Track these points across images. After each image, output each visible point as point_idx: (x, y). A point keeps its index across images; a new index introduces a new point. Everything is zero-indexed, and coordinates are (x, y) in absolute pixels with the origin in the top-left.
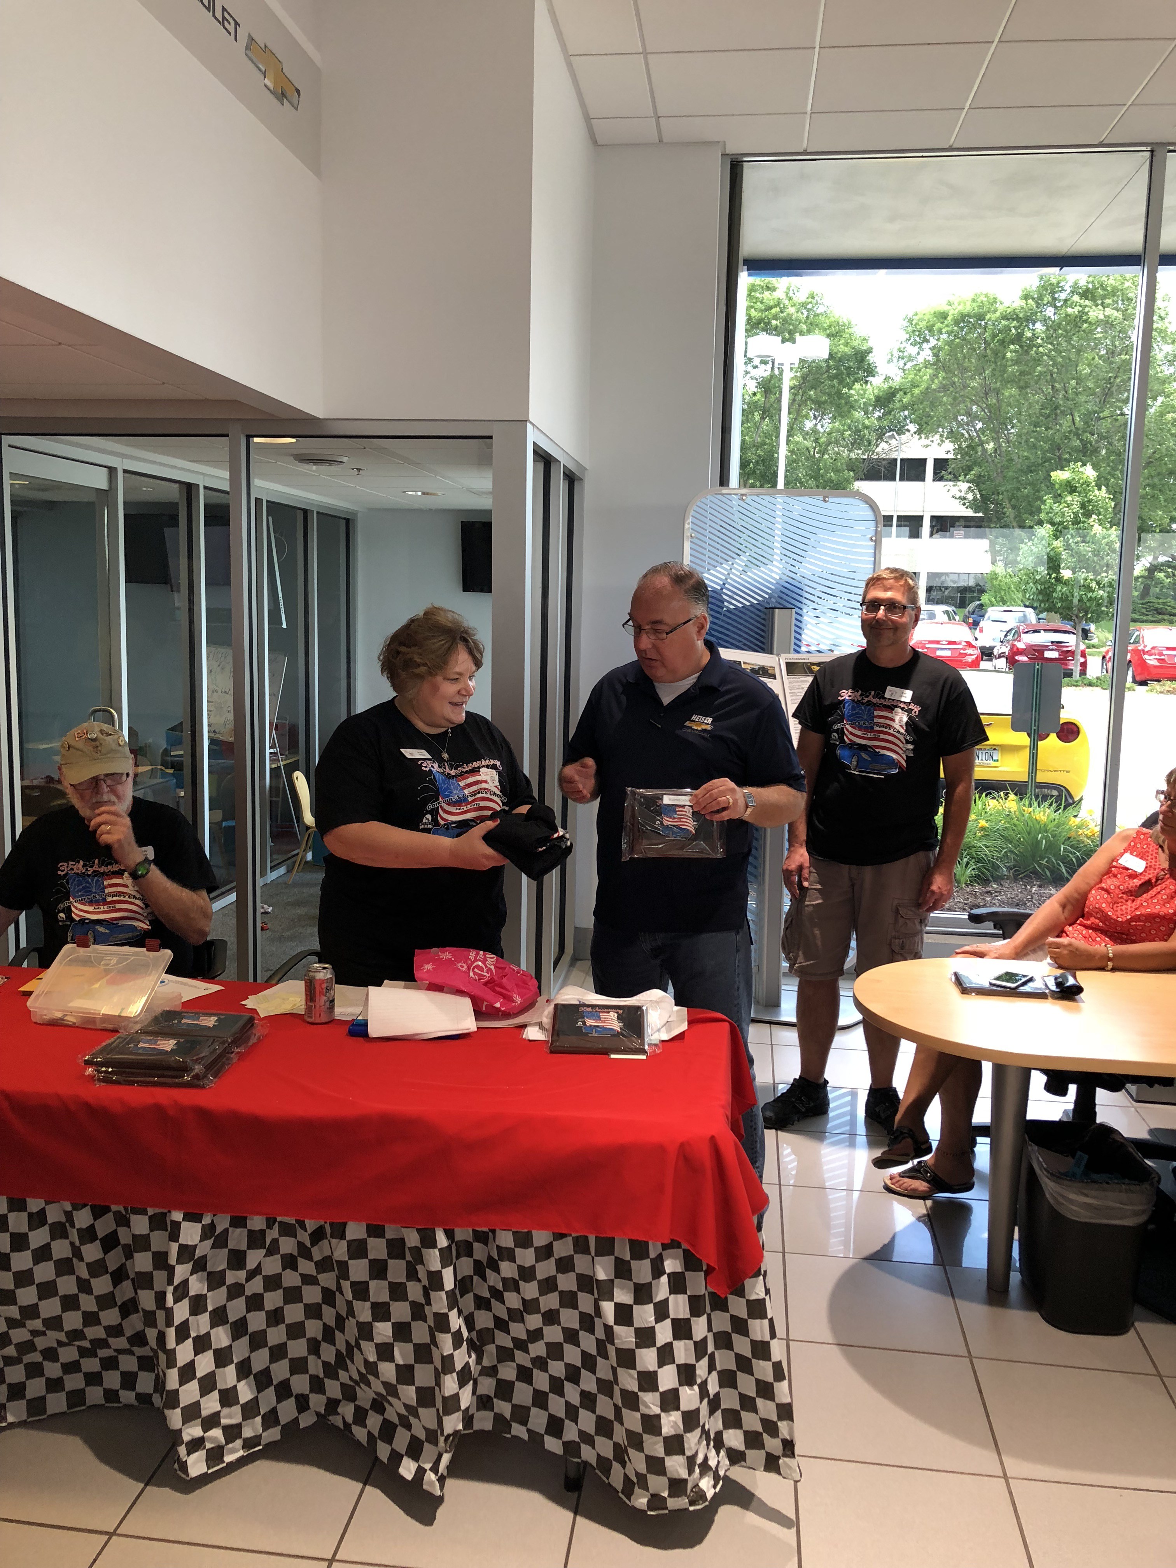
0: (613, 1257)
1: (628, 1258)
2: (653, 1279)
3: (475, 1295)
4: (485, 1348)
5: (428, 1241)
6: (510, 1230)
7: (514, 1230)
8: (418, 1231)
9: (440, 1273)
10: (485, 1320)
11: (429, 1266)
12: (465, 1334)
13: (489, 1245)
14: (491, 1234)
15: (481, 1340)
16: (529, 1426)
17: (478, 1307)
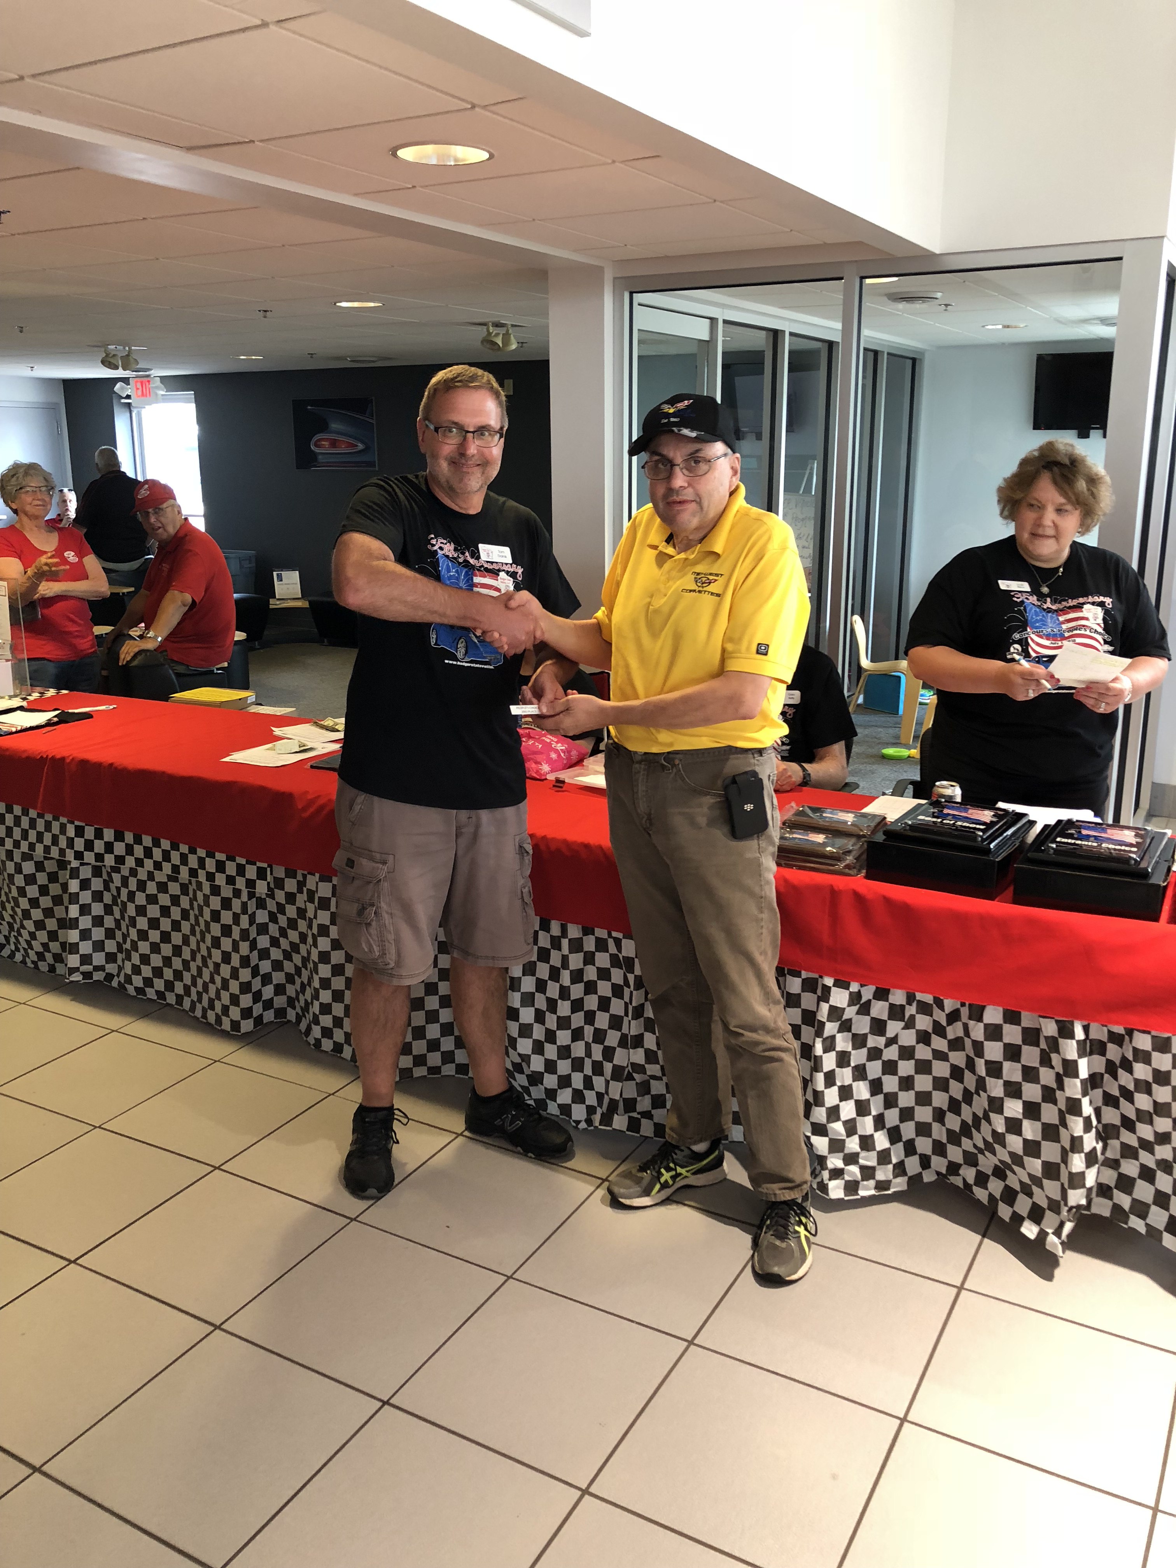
3: (1104, 1092)
4: (1109, 1141)
5: (1066, 1032)
6: (1149, 1033)
7: (1154, 1033)
8: (1057, 1021)
9: (1076, 1062)
10: (1111, 1116)
11: (1065, 1055)
12: (1094, 1122)
13: (1124, 1047)
14: (1126, 1037)
15: (1106, 1134)
16: (1148, 1221)
17: (1106, 1103)
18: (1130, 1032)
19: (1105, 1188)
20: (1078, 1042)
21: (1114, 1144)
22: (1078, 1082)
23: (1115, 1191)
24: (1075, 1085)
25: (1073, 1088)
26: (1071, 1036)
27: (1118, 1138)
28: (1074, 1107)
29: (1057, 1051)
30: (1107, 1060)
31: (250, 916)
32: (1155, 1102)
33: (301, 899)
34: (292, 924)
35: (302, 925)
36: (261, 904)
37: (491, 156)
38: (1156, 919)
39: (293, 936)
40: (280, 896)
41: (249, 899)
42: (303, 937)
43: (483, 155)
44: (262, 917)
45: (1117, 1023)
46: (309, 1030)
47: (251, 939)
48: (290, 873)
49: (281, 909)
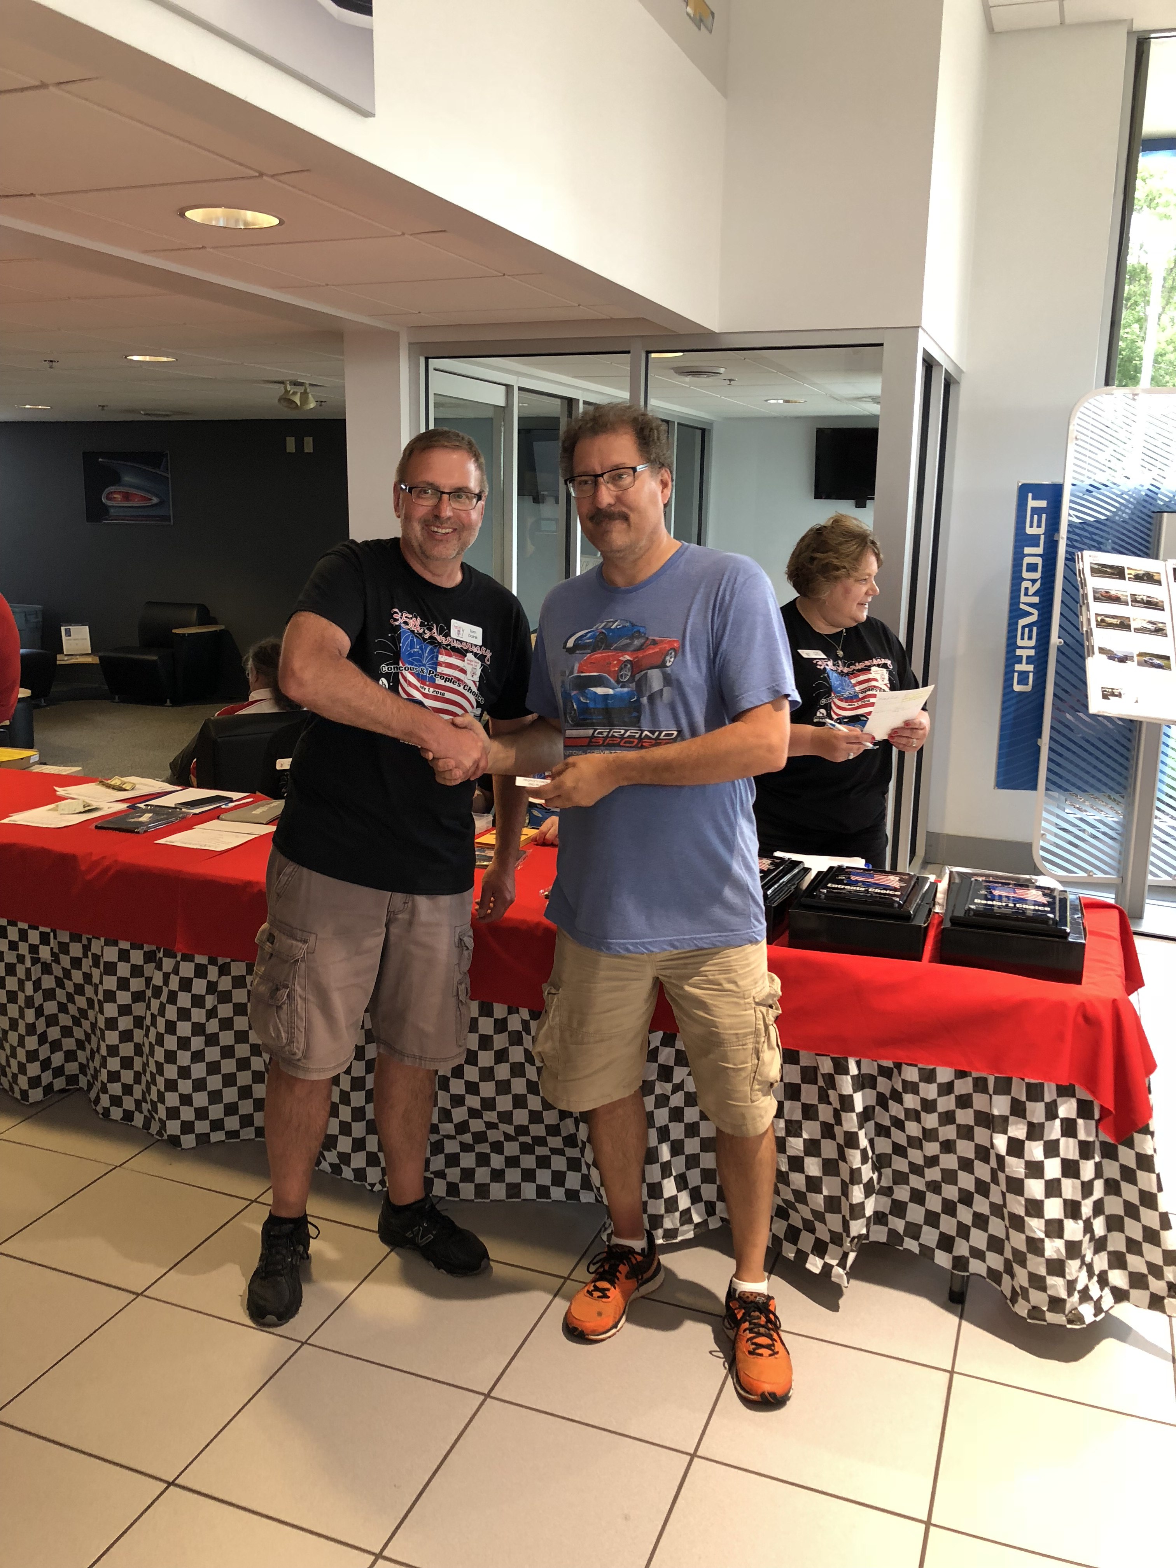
0: (1009, 1097)
1: (1024, 1098)
2: (1047, 1119)
3: (876, 1124)
4: (882, 1170)
5: (841, 1068)
6: (916, 1066)
7: (920, 1066)
8: (832, 1059)
9: (851, 1096)
10: (884, 1146)
11: (841, 1090)
12: (870, 1154)
13: (893, 1079)
14: (895, 1070)
15: (880, 1163)
16: (921, 1241)
17: (878, 1134)
18: (898, 1066)
19: (880, 1216)
20: (852, 1077)
21: (887, 1172)
22: (854, 1115)
23: (890, 1217)
24: (852, 1119)
25: (850, 1122)
26: (846, 1072)
27: (890, 1167)
28: (851, 1140)
29: (834, 1088)
30: (878, 1093)
31: (34, 982)
32: (923, 1128)
33: (87, 963)
34: (79, 989)
35: (89, 990)
36: (47, 969)
37: (281, 223)
38: (919, 958)
39: (81, 1001)
40: (65, 961)
41: (33, 965)
42: (90, 1002)
43: (275, 221)
44: (48, 982)
45: (887, 1058)
46: (97, 1100)
47: (36, 1005)
48: (75, 938)
49: (67, 974)
